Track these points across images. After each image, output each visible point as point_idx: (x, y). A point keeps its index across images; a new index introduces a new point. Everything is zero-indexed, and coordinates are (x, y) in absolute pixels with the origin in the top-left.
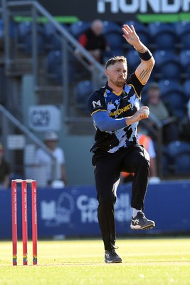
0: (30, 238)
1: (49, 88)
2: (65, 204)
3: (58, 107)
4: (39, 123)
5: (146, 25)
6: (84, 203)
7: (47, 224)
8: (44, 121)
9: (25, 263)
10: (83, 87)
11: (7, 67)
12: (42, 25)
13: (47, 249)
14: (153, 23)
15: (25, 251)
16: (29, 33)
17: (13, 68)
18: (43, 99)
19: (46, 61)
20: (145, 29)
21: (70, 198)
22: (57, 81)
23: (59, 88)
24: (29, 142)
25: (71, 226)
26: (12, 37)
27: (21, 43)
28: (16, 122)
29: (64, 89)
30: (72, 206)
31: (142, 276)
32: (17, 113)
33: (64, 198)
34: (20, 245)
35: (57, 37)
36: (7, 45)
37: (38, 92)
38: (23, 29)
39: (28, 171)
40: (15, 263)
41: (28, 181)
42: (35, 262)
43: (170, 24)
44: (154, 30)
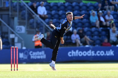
0: (16, 63)
1: (22, 21)
2: (26, 54)
3: (24, 26)
4: (19, 31)
5: (50, 3)
6: (31, 53)
7: (21, 59)
8: (20, 30)
9: (14, 70)
10: (31, 21)
11: (10, 15)
12: (20, 3)
13: (20, 66)
15: (14, 67)
16: (16, 5)
17: (12, 15)
18: (20, 24)
19: (21, 13)
21: (27, 52)
22: (24, 19)
23: (24, 21)
24: (16, 36)
25: (28, 60)
26: (11, 6)
27: (14, 8)
28: (12, 30)
29: (26, 21)
30: (28, 54)
31: (48, 74)
32: (13, 28)
34: (13, 65)
35: (24, 7)
36: (10, 9)
37: (19, 22)
38: (14, 4)
39: (16, 44)
40: (12, 70)
41: (15, 47)
42: (17, 70)
43: (56, 3)
44: (52, 5)
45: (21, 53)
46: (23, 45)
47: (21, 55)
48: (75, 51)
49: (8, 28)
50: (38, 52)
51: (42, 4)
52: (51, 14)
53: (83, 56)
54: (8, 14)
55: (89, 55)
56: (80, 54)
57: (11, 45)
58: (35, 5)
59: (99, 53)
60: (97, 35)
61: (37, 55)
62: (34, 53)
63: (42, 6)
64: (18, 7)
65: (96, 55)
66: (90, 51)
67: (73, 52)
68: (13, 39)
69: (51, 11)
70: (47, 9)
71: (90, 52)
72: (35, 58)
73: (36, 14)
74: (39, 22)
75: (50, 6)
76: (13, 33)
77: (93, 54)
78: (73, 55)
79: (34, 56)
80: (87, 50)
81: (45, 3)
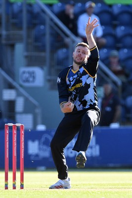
0: (18, 168)
1: (36, 54)
2: (46, 143)
3: (42, 68)
4: (27, 81)
5: (110, 6)
8: (31, 79)
9: (14, 188)
10: (61, 53)
11: (4, 37)
12: (30, 5)
13: (31, 177)
14: (116, 5)
15: (14, 178)
16: (21, 11)
17: (8, 38)
18: (31, 61)
19: (34, 32)
20: (110, 10)
21: (50, 138)
22: (42, 49)
23: (43, 54)
24: (19, 94)
26: (7, 14)
27: (14, 20)
28: (10, 79)
29: (47, 54)
32: (11, 73)
33: (46, 138)
34: (10, 174)
35: (42, 15)
36: (4, 21)
37: (26, 57)
39: (18, 117)
40: (6, 188)
41: (17, 125)
42: (22, 187)
43: (129, 6)
44: (116, 10)
45: (33, 141)
46: (39, 119)
47: (34, 148)
51: (91, 7)
52: (114, 36)
57: (5, 120)
58: (71, 11)
63: (90, 15)
64: (25, 17)
68: (11, 104)
69: (115, 27)
70: (102, 23)
72: (71, 155)
73: (73, 36)
75: (111, 14)
76: (10, 87)
81: (100, 5)
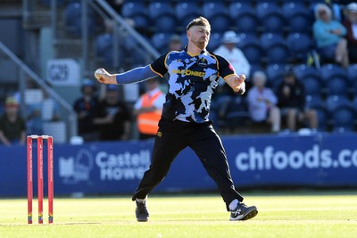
0: (46, 195)
1: (69, 42)
2: (84, 161)
3: (77, 60)
4: (57, 78)
6: (104, 160)
7: (66, 181)
8: (63, 76)
9: (41, 221)
10: (103, 40)
11: (25, 20)
13: (63, 206)
15: (41, 209)
17: (31, 20)
18: (62, 52)
19: (65, 13)
21: (89, 155)
22: (77, 34)
23: (78, 42)
24: (46, 96)
25: (91, 183)
28: (34, 76)
29: (83, 42)
30: (91, 163)
32: (35, 67)
33: (83, 155)
37: (56, 46)
39: (46, 126)
40: (30, 222)
41: (43, 137)
42: (51, 220)
45: (66, 158)
46: (74, 128)
47: (67, 167)
48: (261, 150)
49: (18, 68)
50: (127, 156)
52: (173, 17)
53: (289, 167)
54: (20, 18)
55: (310, 165)
56: (281, 160)
59: (347, 158)
60: (339, 93)
61: (125, 167)
62: (113, 160)
65: (336, 164)
66: (316, 148)
67: (254, 155)
69: (174, 4)
71: (315, 152)
72: (118, 177)
73: (118, 18)
74: (130, 44)
76: (34, 86)
77: (328, 163)
78: (253, 166)
79: (113, 168)
80: (305, 145)
